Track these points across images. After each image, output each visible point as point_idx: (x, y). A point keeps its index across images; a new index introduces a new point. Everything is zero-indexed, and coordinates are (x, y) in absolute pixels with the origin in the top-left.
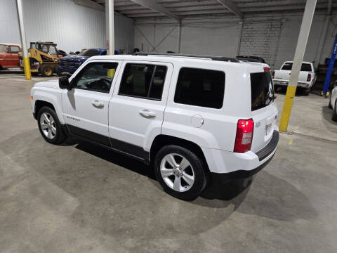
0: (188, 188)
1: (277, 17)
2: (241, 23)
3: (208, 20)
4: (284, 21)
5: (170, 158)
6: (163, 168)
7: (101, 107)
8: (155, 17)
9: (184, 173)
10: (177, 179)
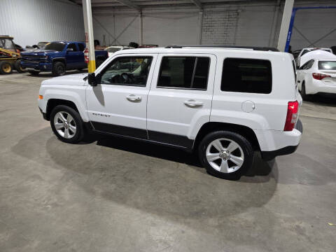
0: (236, 168)
1: (234, 7)
2: (201, 13)
3: (169, 11)
4: (239, 11)
5: (217, 143)
6: (208, 154)
7: (138, 101)
8: (114, 7)
9: (232, 156)
10: (224, 162)
